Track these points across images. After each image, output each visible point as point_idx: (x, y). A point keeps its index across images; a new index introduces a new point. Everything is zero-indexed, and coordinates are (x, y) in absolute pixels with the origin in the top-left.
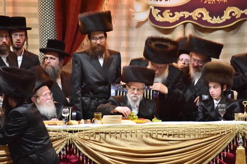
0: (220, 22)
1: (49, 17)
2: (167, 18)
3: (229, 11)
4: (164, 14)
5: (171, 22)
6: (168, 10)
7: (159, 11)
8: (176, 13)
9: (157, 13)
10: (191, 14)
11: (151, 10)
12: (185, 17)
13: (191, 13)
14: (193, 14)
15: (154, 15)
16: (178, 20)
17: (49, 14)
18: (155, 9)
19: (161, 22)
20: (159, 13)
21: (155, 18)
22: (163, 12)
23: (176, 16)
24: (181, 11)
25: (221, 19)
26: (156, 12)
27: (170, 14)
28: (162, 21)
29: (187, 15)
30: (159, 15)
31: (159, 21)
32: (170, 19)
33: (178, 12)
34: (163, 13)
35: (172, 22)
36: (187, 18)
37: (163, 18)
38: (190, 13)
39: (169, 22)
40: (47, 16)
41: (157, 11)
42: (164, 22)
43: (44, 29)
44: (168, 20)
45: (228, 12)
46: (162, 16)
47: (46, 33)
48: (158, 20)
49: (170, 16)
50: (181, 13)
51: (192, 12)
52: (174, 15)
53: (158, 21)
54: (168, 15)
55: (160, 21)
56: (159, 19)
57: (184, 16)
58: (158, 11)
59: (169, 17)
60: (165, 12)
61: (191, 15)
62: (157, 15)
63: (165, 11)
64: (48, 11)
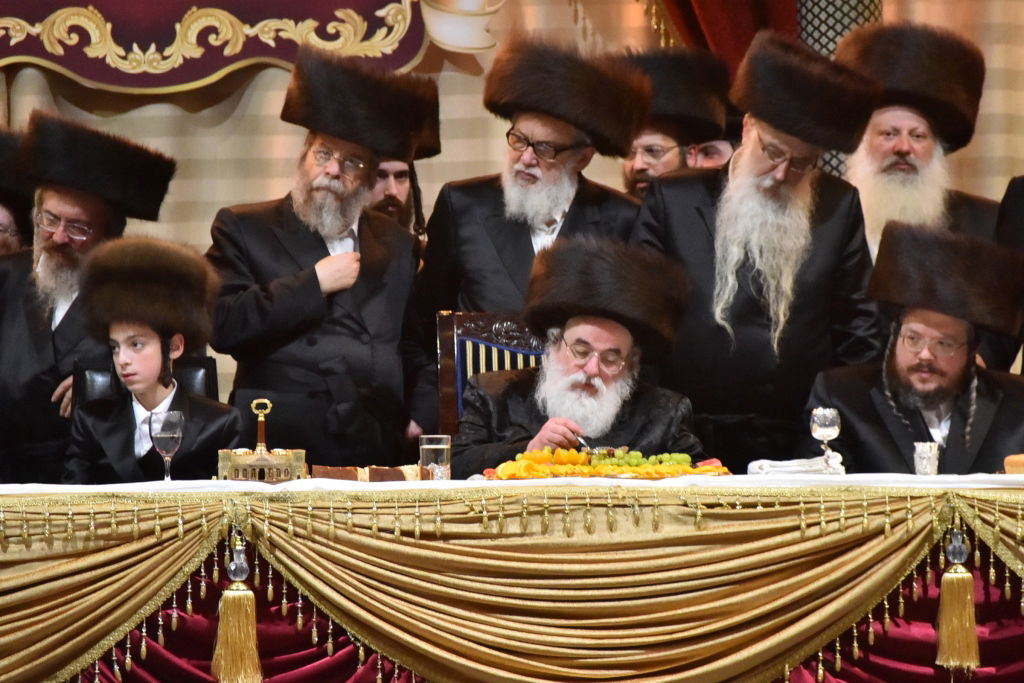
0: (159, 67)
3: (195, 24)
12: (13, 42)
13: (37, 25)
14: (43, 30)
25: (165, 58)
38: (32, 24)
45: (193, 27)
61: (38, 35)
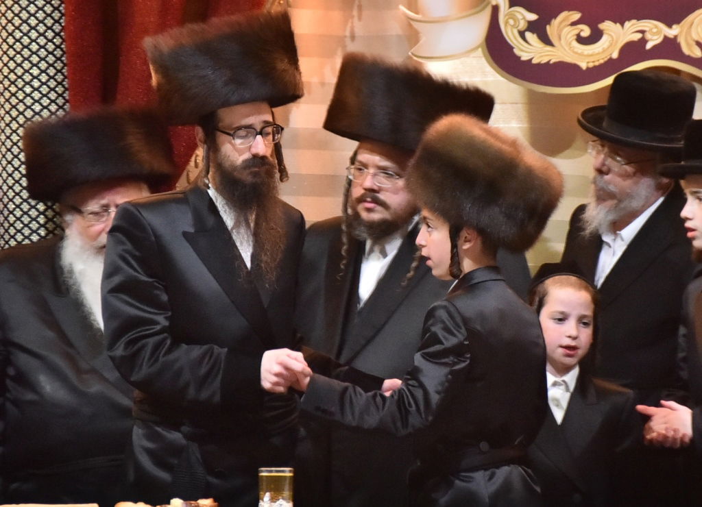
1: (42, 41)
2: (567, 49)
4: (551, 30)
5: (584, 66)
6: (571, 13)
7: (533, 17)
8: (607, 26)
9: (522, 25)
10: (672, 32)
11: (496, 9)
15: (510, 35)
16: (615, 55)
17: (41, 28)
18: (513, 9)
19: (539, 65)
20: (532, 27)
21: (511, 48)
22: (549, 22)
23: (605, 38)
24: (629, 19)
26: (515, 20)
27: (582, 30)
28: (544, 60)
29: (655, 37)
30: (528, 35)
31: (531, 60)
32: (581, 54)
33: (615, 22)
34: (548, 27)
35: (591, 65)
36: (655, 47)
37: (549, 48)
39: (575, 67)
40: (34, 34)
41: (520, 17)
42: (556, 64)
43: (17, 92)
44: (569, 59)
46: (546, 40)
47: (26, 113)
48: (525, 57)
49: (581, 40)
50: (627, 24)
51: (678, 20)
52: (596, 36)
53: (524, 62)
54: (570, 33)
55: (535, 61)
56: (531, 50)
57: (643, 41)
58: (524, 18)
59: (575, 44)
60: (556, 22)
62: (522, 34)
63: (555, 17)
64: (37, 12)
